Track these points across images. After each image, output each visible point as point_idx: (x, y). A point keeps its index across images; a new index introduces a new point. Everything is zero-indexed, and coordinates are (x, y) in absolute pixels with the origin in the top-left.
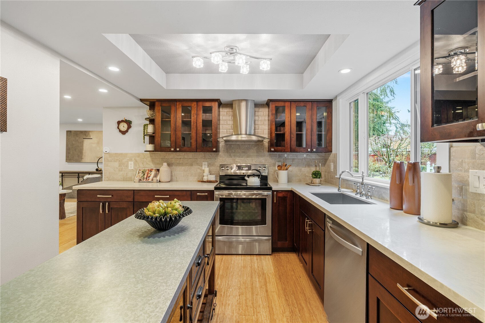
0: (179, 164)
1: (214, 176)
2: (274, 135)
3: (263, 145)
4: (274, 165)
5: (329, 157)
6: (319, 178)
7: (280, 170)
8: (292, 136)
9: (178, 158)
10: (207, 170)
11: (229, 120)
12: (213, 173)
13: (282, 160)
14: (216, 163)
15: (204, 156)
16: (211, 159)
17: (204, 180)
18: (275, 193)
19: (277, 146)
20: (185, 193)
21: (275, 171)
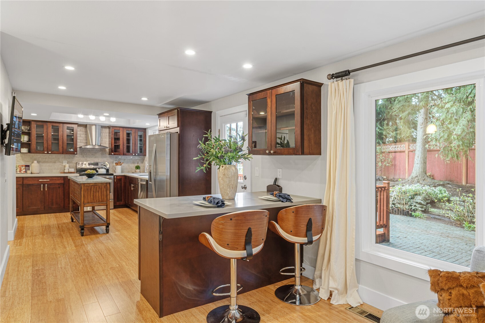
0: (44, 162)
1: (74, 169)
2: (113, 146)
3: (105, 151)
4: (113, 163)
5: (145, 158)
6: (139, 169)
7: (117, 165)
8: (124, 146)
9: (44, 158)
10: (67, 166)
11: (82, 134)
12: (71, 167)
13: (118, 160)
14: (73, 161)
15: (65, 157)
16: (69, 158)
17: (65, 172)
18: (115, 177)
19: (115, 152)
20: (60, 178)
21: (113, 166)
